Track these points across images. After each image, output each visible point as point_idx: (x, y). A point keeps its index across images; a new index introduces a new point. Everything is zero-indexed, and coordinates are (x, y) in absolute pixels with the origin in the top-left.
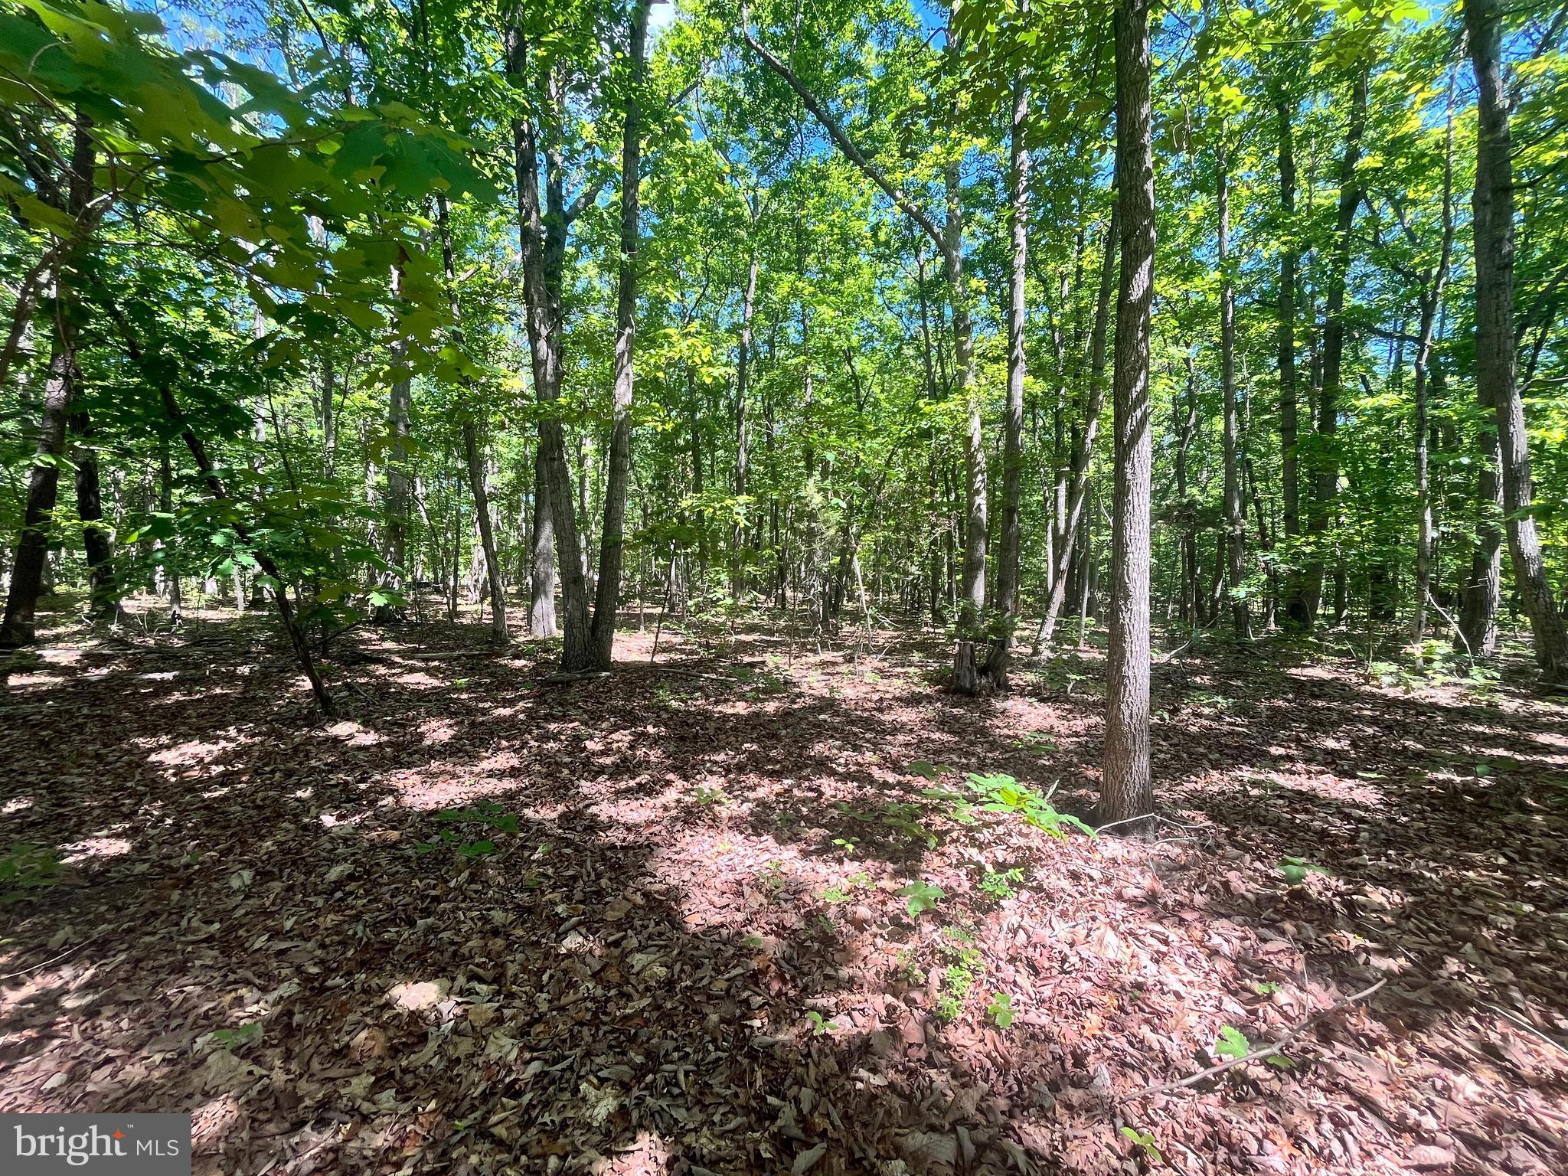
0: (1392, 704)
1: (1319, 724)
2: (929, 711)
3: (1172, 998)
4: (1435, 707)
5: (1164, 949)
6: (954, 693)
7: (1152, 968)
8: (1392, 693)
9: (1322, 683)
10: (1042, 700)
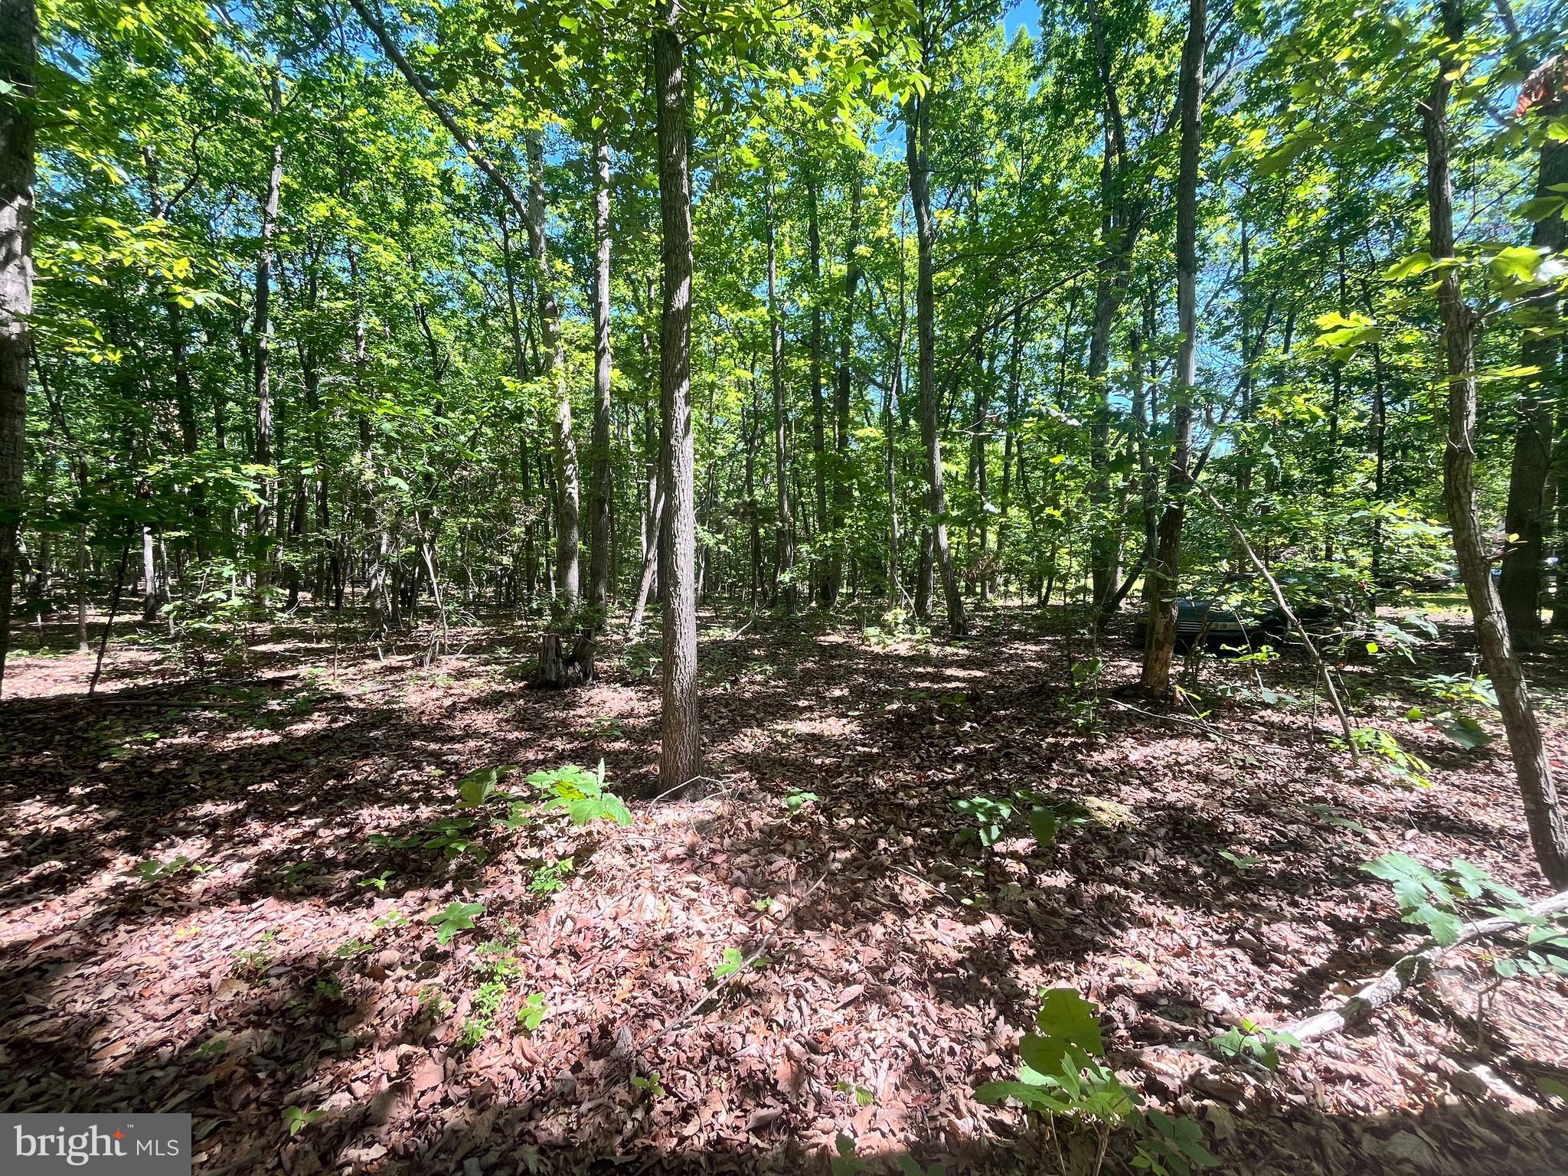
0: (876, 657)
1: (832, 680)
2: (507, 711)
3: (695, 937)
4: (899, 657)
5: (694, 895)
6: (539, 687)
7: (683, 915)
8: (877, 649)
9: (838, 646)
10: (626, 685)
